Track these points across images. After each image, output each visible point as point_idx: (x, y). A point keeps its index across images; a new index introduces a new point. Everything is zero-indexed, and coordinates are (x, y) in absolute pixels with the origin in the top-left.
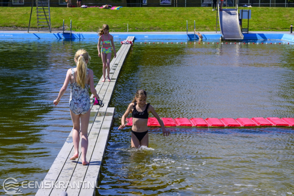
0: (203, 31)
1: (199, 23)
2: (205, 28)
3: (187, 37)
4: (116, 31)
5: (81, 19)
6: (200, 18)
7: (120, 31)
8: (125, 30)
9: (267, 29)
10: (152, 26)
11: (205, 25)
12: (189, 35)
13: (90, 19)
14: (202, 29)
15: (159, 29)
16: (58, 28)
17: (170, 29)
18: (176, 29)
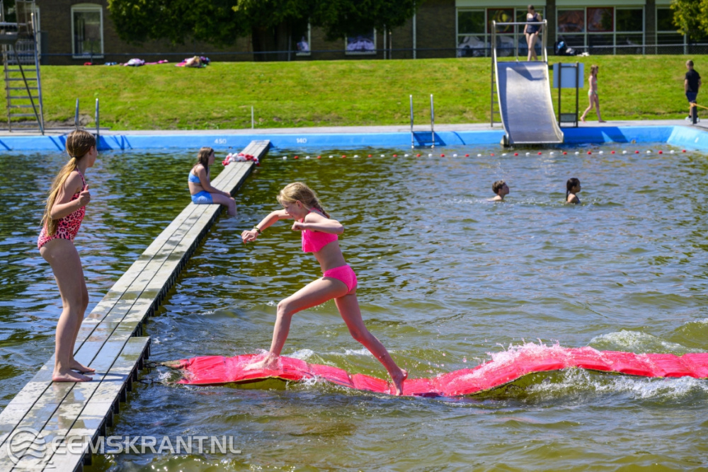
0: (456, 122)
1: (444, 101)
2: (461, 116)
3: (412, 138)
4: (221, 127)
5: (127, 96)
6: (448, 86)
7: (231, 128)
8: (245, 124)
9: (629, 115)
10: (319, 111)
11: (461, 107)
12: (416, 135)
13: (151, 96)
14: (453, 118)
15: (338, 121)
16: (64, 122)
17: (366, 119)
18: (383, 118)
